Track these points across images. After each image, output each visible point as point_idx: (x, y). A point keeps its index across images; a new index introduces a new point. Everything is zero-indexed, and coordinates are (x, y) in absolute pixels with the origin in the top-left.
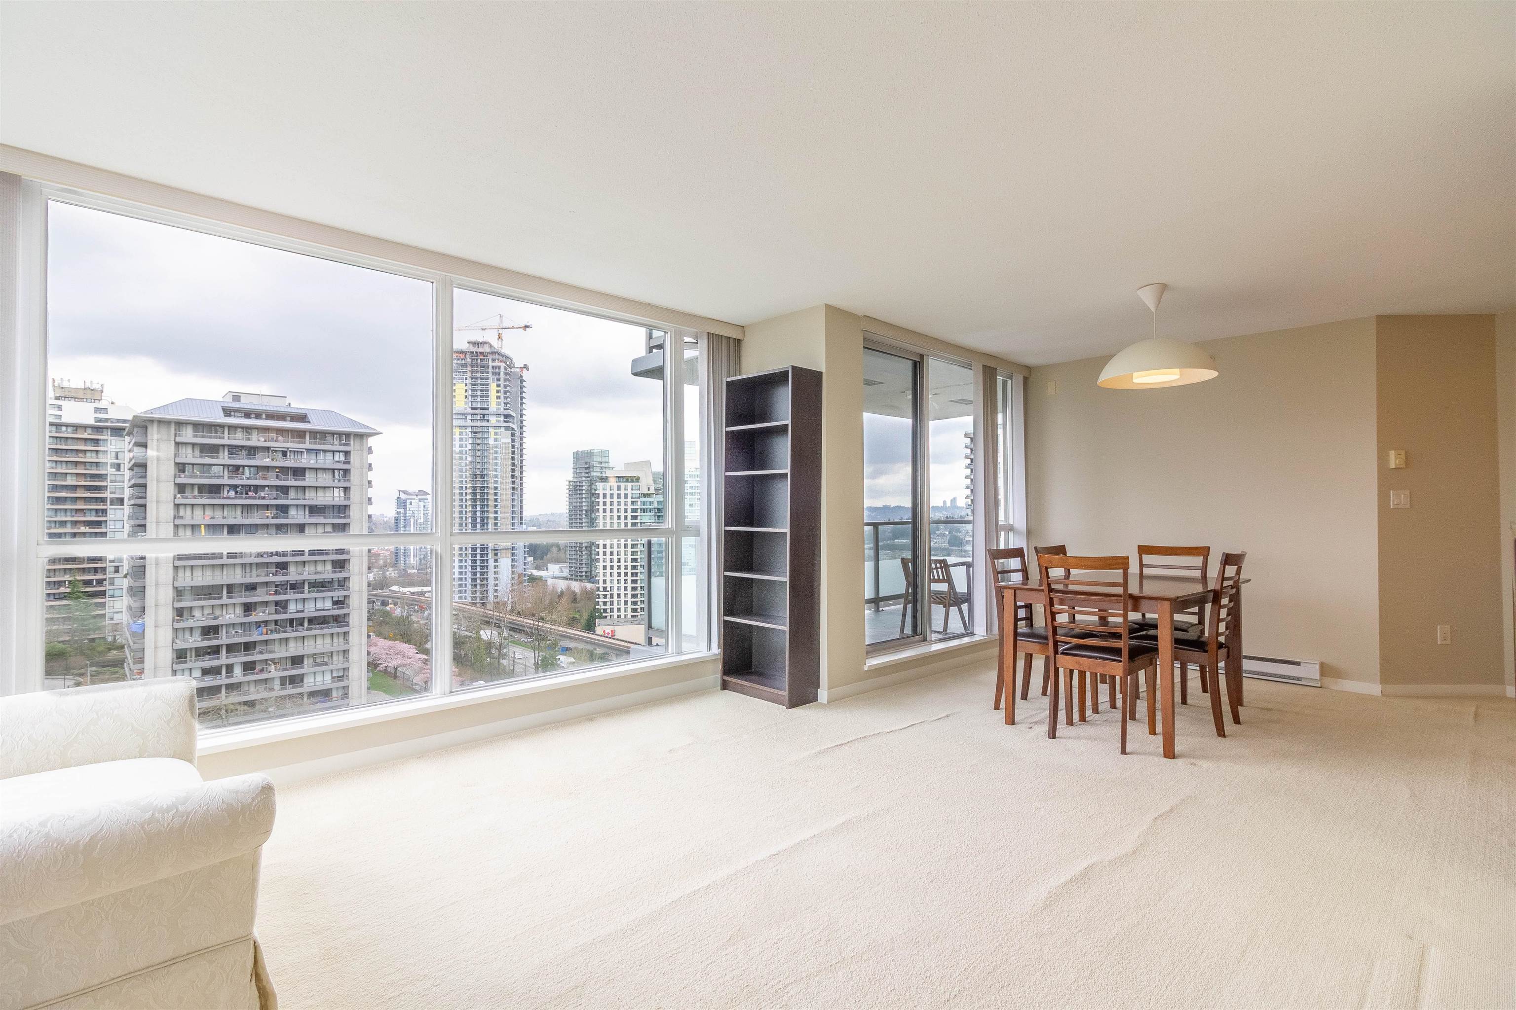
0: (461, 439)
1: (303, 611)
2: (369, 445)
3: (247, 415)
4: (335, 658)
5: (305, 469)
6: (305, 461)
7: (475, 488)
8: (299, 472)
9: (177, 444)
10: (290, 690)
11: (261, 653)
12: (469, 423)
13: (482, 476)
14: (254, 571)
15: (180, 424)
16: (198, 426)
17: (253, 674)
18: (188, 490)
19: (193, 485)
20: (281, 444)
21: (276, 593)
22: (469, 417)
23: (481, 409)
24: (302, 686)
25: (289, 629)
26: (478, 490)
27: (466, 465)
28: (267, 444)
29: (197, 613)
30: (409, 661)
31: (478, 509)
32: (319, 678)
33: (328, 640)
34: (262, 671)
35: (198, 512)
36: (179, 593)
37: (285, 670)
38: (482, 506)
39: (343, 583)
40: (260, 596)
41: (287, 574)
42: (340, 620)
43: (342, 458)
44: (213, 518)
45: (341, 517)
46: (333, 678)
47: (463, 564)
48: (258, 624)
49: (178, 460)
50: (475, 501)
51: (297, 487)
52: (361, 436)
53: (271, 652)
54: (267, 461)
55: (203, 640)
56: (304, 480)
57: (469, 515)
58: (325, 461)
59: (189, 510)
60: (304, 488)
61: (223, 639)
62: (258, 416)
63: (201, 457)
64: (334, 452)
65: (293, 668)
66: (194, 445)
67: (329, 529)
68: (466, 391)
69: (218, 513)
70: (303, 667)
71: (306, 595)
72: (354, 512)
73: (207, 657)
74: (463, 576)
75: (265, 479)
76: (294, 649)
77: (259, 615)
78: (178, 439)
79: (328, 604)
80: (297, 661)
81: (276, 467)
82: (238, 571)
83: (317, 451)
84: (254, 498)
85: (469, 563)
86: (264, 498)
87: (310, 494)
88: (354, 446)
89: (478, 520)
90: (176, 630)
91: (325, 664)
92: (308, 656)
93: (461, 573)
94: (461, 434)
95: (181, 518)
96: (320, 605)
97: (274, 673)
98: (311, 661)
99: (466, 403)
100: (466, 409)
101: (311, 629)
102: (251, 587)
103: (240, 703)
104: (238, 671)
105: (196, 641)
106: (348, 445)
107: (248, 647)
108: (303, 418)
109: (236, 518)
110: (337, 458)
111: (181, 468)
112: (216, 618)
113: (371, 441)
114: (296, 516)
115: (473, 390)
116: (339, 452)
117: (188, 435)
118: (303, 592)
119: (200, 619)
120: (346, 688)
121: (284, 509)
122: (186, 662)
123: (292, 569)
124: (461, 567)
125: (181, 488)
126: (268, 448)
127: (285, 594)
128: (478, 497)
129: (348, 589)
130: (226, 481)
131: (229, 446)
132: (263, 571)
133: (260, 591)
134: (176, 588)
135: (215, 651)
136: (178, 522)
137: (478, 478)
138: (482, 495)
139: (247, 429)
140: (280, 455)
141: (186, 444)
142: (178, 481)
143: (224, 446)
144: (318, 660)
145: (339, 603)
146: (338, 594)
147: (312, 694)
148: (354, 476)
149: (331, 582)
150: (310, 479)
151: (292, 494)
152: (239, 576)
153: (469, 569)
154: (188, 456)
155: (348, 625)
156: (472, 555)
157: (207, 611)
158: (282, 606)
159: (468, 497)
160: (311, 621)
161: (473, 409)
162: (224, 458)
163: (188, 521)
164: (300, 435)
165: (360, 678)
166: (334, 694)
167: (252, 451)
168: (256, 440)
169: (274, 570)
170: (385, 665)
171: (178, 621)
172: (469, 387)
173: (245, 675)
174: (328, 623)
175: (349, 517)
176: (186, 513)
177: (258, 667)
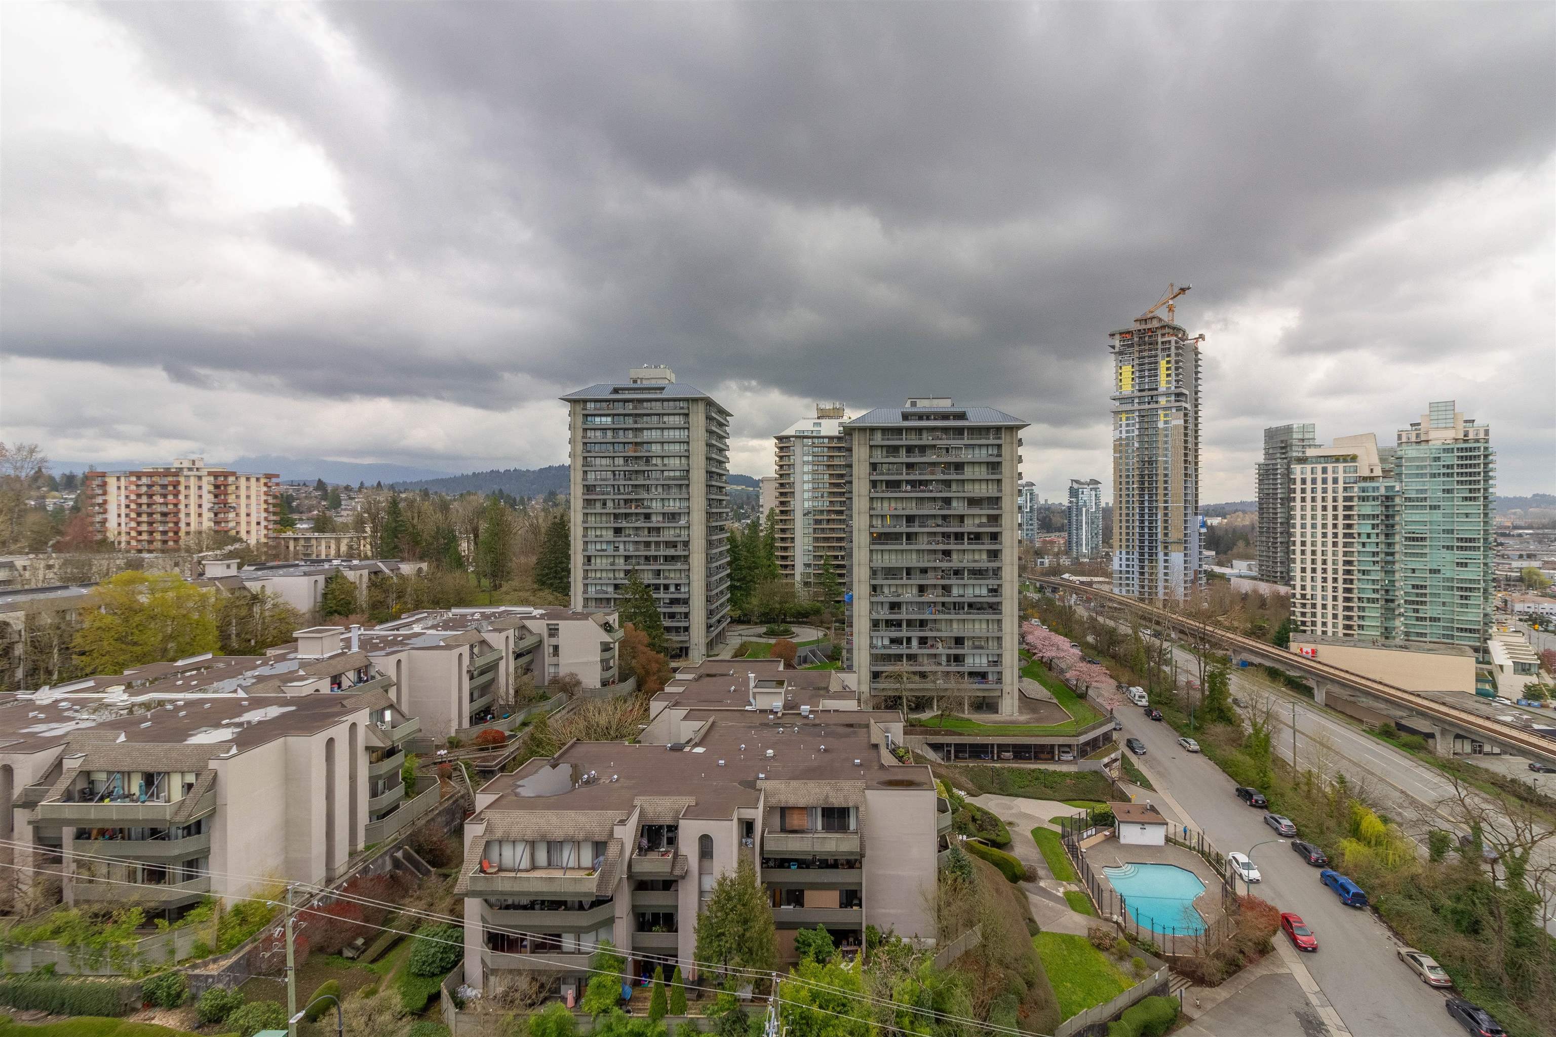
0: (1127, 425)
1: (963, 596)
2: (1019, 437)
3: (920, 417)
4: (990, 643)
5: (964, 463)
6: (966, 456)
7: (1142, 476)
8: (959, 467)
9: (871, 447)
10: (953, 668)
11: (931, 630)
12: (1136, 406)
13: (1150, 462)
14: (926, 557)
15: (873, 430)
16: (885, 430)
17: (925, 648)
18: (879, 485)
19: (882, 481)
20: (944, 442)
21: (942, 578)
22: (1136, 400)
23: (1149, 390)
24: (963, 666)
25: (952, 611)
26: (1146, 478)
27: (1133, 451)
28: (934, 442)
29: (886, 590)
30: (1062, 654)
31: (1146, 498)
32: (977, 661)
33: (984, 626)
34: (932, 646)
35: (886, 504)
36: (874, 572)
37: (950, 648)
38: (1150, 496)
39: (997, 572)
40: (930, 580)
41: (950, 561)
42: (995, 608)
43: (995, 452)
44: (896, 509)
45: (994, 509)
46: (989, 662)
47: (1131, 557)
48: (929, 604)
49: (872, 461)
50: (1142, 489)
51: (958, 480)
52: (1013, 429)
53: (938, 630)
54: (934, 458)
55: (890, 613)
56: (963, 474)
57: (1137, 505)
58: (982, 455)
59: (879, 501)
60: (963, 481)
61: (904, 615)
62: (928, 418)
63: (887, 457)
64: (988, 446)
65: (956, 648)
66: (882, 446)
67: (984, 520)
68: (1133, 372)
69: (899, 505)
70: (964, 648)
71: (966, 581)
72: (1006, 503)
73: (893, 628)
74: (1131, 569)
75: (933, 474)
76: (956, 630)
77: (930, 597)
78: (872, 443)
79: (984, 592)
80: (959, 641)
81: (942, 463)
82: (914, 556)
83: (973, 446)
84: (924, 491)
85: (1136, 555)
86: (931, 491)
87: (968, 487)
88: (1005, 439)
89: (1146, 511)
90: (872, 603)
91: (982, 648)
92: (969, 638)
93: (1128, 566)
94: (1128, 419)
95: (873, 509)
96: (977, 592)
97: (941, 649)
98: (970, 643)
99: (1133, 386)
100: (1133, 392)
101: (970, 613)
102: (924, 571)
103: (914, 673)
104: (915, 643)
105: (884, 614)
106: (1000, 438)
107: (923, 623)
108: (962, 416)
109: (912, 509)
110: (990, 452)
111: (874, 466)
112: (899, 596)
113: (1021, 434)
114: (958, 507)
115: (1140, 371)
116: (992, 445)
117: (878, 439)
118: (963, 579)
119: (887, 595)
120: (1000, 673)
121: (947, 501)
122: (878, 631)
123: (955, 556)
124: (1128, 560)
125: (874, 484)
126: (934, 446)
127: (949, 579)
128: (1146, 485)
129: (1001, 578)
130: (904, 477)
131: (906, 446)
132: (933, 557)
133: (930, 574)
134: (871, 568)
135: (899, 624)
136: (872, 512)
137: (1146, 465)
138: (1150, 483)
139: (920, 430)
140: (944, 452)
141: (877, 446)
142: (873, 478)
143: (902, 446)
144: (976, 643)
145: (995, 591)
146: (993, 583)
147: (971, 674)
148: (1006, 468)
149: (987, 570)
150: (968, 473)
151: (954, 487)
152: (914, 561)
153: (1136, 562)
154: (879, 456)
155: (1001, 613)
156: (1140, 547)
157: (893, 589)
158: (946, 589)
159: (1135, 486)
160: (971, 605)
161: (1140, 391)
162: (903, 458)
163: (878, 512)
164: (959, 431)
165: (1012, 667)
166: (990, 677)
167: (923, 449)
168: (927, 439)
169: (940, 556)
170: (1040, 655)
171: (873, 596)
172: (1137, 368)
173: (920, 648)
174: (984, 609)
175: (1001, 508)
176: (877, 505)
177: (930, 643)
